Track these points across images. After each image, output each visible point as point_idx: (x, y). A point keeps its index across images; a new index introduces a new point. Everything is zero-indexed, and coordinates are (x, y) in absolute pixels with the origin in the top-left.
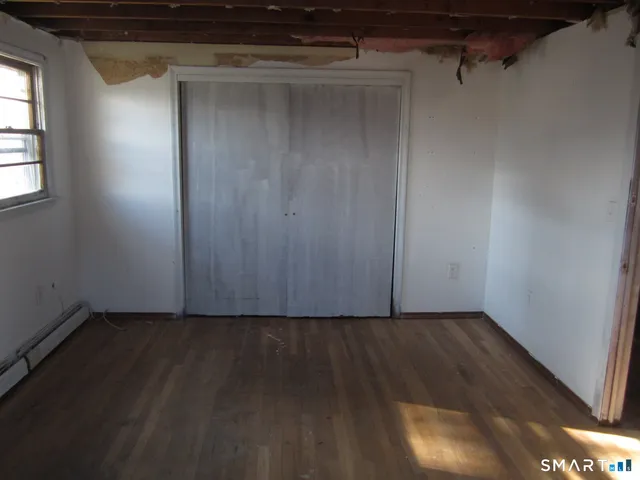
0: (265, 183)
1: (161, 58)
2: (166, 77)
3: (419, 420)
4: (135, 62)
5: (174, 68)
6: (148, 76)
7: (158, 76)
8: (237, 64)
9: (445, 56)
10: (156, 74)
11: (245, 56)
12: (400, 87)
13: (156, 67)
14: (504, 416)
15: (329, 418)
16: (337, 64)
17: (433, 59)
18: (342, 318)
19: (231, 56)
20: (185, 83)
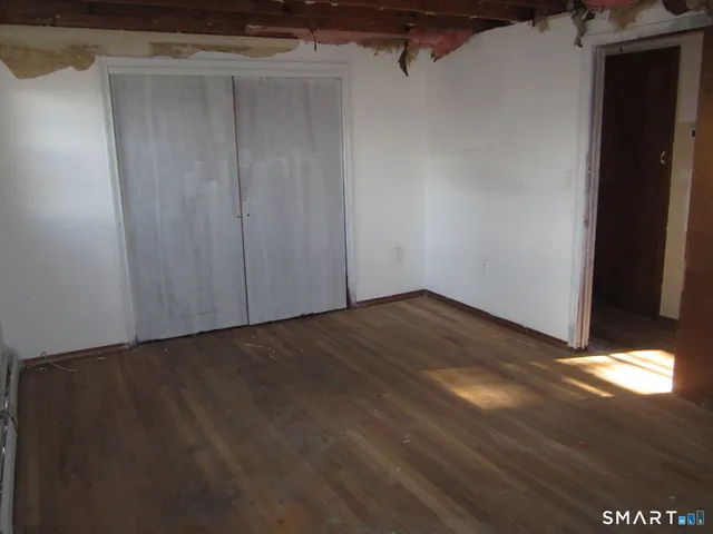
0: (214, 184)
1: (85, 46)
2: (93, 67)
3: (451, 380)
4: (54, 52)
5: (104, 58)
6: (71, 69)
7: (85, 69)
8: (177, 55)
9: (379, 49)
10: (81, 66)
11: (184, 45)
12: (339, 79)
13: (80, 58)
14: (509, 362)
15: (378, 396)
16: (280, 56)
17: (369, 52)
18: (303, 317)
19: (169, 45)
20: (115, 76)
